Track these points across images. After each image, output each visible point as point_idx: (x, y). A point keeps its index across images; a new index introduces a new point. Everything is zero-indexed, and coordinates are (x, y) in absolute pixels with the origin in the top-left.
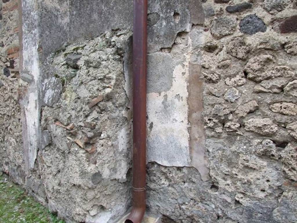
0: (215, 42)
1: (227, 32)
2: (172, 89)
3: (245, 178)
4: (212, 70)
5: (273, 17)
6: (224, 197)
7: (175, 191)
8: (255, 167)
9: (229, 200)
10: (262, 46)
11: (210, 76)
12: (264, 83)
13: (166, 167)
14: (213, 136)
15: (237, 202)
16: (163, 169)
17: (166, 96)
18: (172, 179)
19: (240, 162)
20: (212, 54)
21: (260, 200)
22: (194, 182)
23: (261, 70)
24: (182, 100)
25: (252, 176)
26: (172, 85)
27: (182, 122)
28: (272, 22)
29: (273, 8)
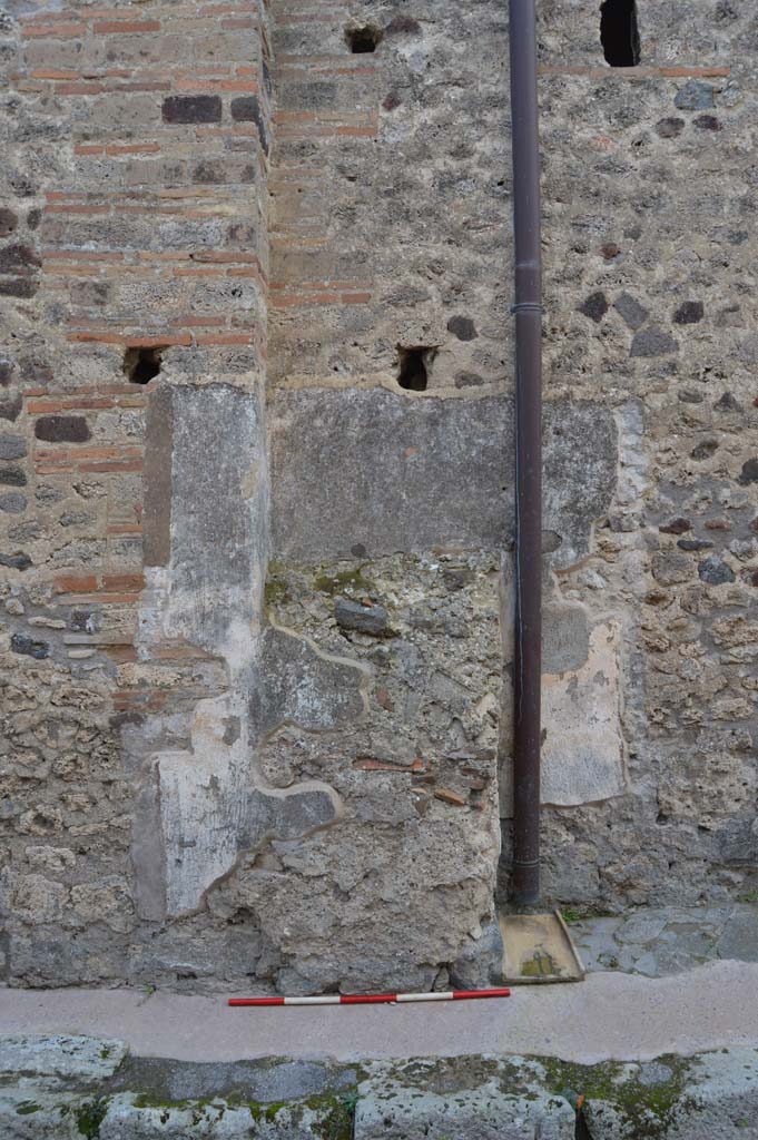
0: (662, 590)
1: (683, 578)
2: (587, 665)
3: (713, 789)
4: (658, 632)
5: (743, 564)
6: (683, 827)
7: (592, 847)
8: (728, 768)
9: (690, 830)
10: (732, 602)
11: (656, 642)
12: (735, 651)
13: (571, 808)
14: (660, 736)
15: (703, 829)
16: (566, 813)
17: (575, 681)
18: (586, 827)
19: (706, 768)
20: (656, 608)
21: (733, 815)
22: (629, 820)
23: (731, 633)
24: (608, 683)
25: (723, 784)
26: (587, 659)
27: (609, 720)
28: (742, 572)
29: (744, 553)
